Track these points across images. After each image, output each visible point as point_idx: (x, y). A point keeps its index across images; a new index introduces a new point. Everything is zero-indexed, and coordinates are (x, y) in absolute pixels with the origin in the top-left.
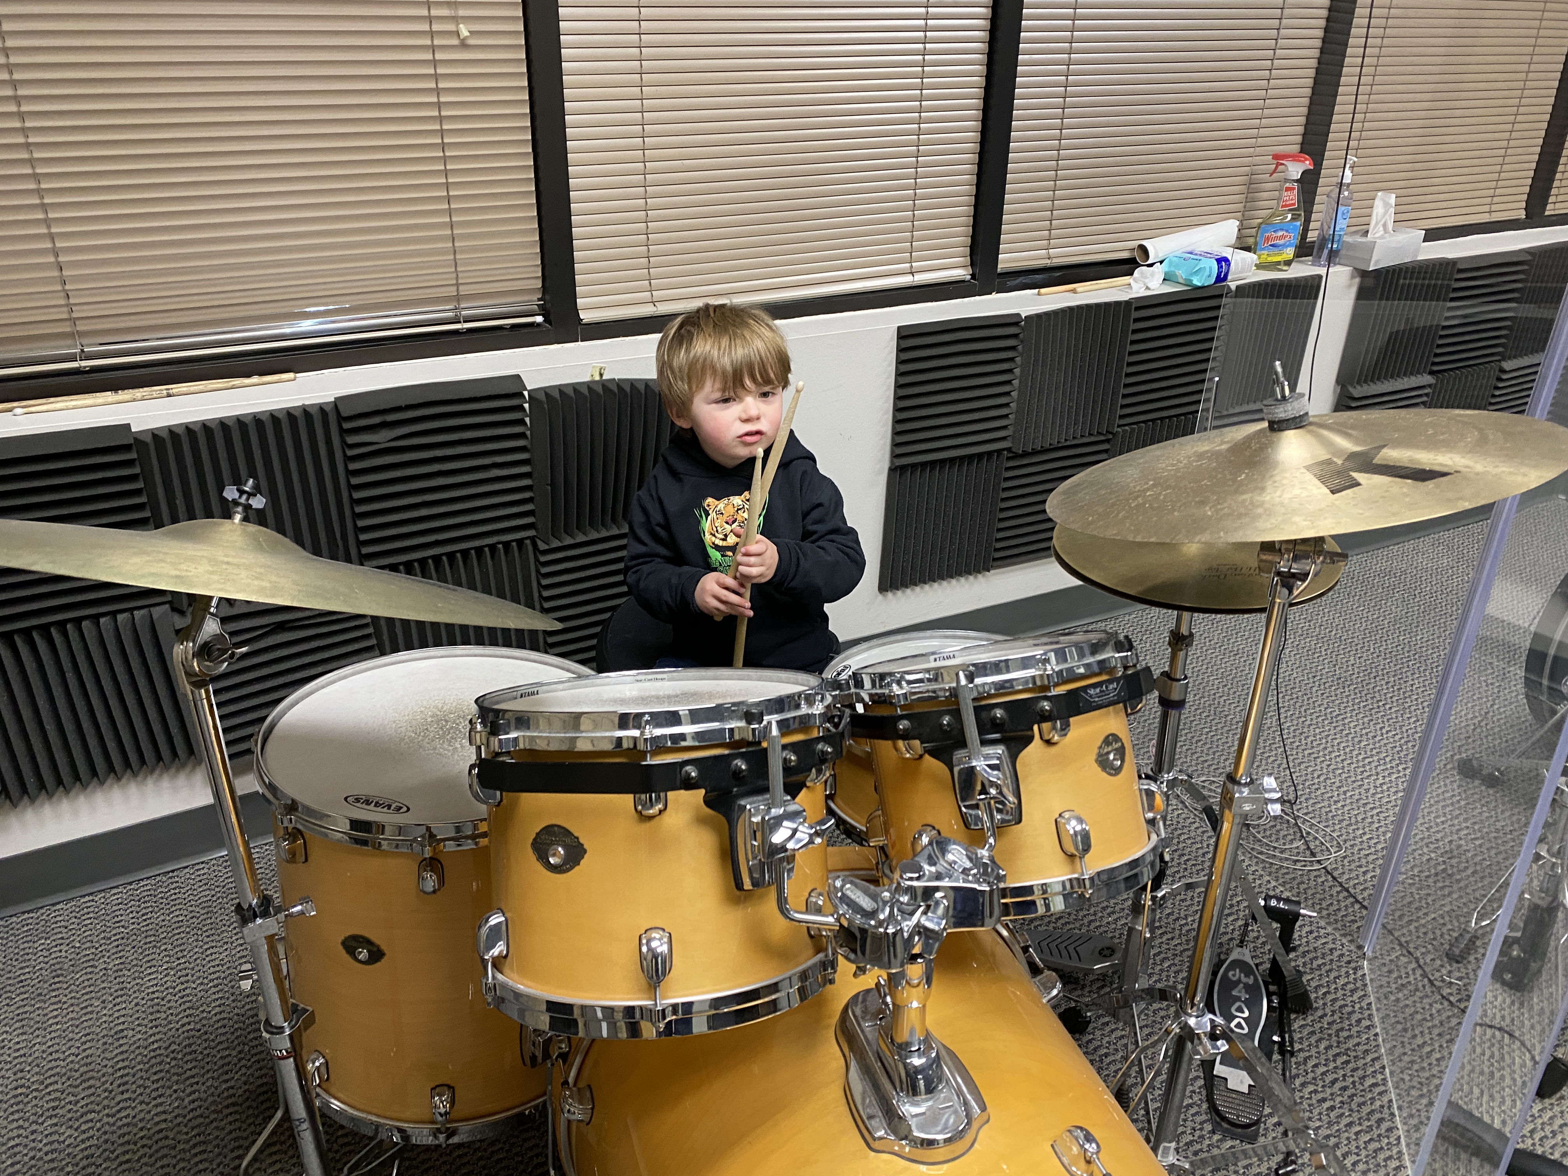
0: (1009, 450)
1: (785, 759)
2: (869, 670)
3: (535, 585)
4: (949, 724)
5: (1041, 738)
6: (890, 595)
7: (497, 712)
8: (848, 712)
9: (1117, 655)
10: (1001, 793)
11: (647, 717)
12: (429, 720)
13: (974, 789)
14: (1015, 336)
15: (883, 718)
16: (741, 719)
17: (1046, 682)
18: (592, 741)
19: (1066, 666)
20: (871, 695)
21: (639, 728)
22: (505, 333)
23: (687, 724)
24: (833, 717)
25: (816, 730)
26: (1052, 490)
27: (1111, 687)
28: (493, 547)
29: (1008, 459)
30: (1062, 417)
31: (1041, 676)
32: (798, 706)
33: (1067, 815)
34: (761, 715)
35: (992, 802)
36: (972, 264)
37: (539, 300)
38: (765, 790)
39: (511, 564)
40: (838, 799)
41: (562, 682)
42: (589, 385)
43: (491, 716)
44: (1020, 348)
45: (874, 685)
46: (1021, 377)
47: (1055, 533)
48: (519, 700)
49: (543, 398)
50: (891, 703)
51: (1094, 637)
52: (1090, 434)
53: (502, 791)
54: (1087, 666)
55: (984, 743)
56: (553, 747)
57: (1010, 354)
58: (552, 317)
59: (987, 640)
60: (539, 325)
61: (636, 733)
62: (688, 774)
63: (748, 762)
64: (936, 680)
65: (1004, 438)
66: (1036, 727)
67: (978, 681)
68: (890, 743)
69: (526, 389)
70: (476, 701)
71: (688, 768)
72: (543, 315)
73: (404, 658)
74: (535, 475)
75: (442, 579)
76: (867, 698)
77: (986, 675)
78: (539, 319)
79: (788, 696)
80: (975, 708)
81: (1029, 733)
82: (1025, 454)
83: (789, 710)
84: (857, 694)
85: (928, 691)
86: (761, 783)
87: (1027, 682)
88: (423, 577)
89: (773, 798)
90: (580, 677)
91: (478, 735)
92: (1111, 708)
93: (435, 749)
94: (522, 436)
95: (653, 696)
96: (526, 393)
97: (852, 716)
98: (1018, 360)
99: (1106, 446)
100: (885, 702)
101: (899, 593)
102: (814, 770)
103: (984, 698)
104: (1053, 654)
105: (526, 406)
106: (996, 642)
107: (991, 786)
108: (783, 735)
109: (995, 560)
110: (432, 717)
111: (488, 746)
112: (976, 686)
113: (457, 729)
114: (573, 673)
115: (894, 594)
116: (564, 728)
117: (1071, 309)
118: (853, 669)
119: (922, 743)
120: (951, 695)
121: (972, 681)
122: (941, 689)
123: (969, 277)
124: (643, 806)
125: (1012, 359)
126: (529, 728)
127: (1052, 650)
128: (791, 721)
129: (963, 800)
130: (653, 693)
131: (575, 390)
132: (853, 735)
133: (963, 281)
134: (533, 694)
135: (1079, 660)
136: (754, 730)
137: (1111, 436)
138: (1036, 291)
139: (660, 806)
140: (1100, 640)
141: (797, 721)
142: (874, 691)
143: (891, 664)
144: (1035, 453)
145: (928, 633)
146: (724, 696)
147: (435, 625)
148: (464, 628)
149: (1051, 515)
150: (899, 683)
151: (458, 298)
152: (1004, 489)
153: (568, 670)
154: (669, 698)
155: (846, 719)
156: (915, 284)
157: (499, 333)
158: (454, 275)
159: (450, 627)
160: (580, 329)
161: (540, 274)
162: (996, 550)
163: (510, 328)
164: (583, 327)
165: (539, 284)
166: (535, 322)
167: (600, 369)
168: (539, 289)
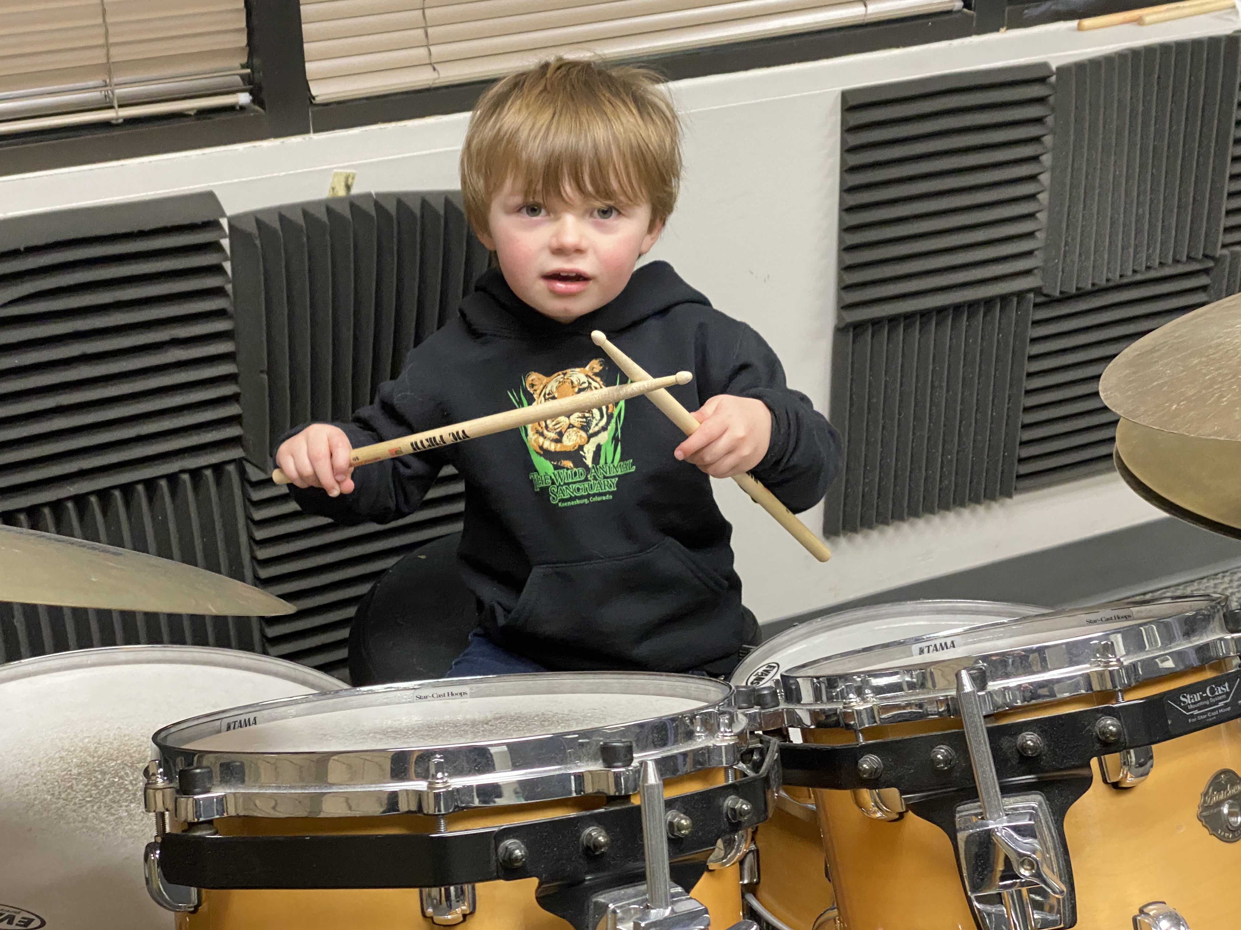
0: (1037, 291)
1: (671, 824)
2: (810, 672)
3: (243, 539)
4: (946, 761)
5: (1105, 781)
6: (843, 541)
7: (189, 755)
8: (775, 742)
9: (1228, 637)
10: (1038, 875)
11: (438, 759)
12: (75, 771)
13: (993, 871)
14: (1041, 100)
15: (833, 752)
16: (594, 758)
17: (1109, 686)
18: (347, 800)
19: (1143, 656)
20: (814, 714)
21: (425, 777)
22: (187, 123)
23: (504, 769)
24: (751, 752)
25: (722, 774)
26: (1110, 358)
27: (1220, 690)
28: (172, 478)
29: (1036, 305)
30: (1126, 234)
31: (1101, 674)
32: (690, 735)
33: (1152, 910)
34: (629, 750)
35: (1024, 890)
37: (243, 67)
38: (638, 877)
39: (203, 505)
40: (762, 892)
41: (296, 702)
42: (329, 207)
43: (180, 763)
44: (1050, 120)
45: (818, 697)
46: (1053, 169)
47: (1119, 432)
48: (225, 734)
49: (252, 229)
50: (848, 727)
51: (1188, 608)
52: (1176, 261)
53: (199, 887)
54: (1179, 656)
55: (1007, 790)
56: (283, 812)
57: (1033, 131)
58: (264, 95)
59: (1010, 615)
60: (243, 108)
61: (422, 785)
62: (509, 852)
63: (608, 831)
64: (923, 685)
65: (1027, 272)
66: (1094, 762)
67: (993, 685)
68: (848, 793)
69: (223, 215)
70: (155, 738)
71: (509, 843)
72: (251, 92)
73: (30, 668)
74: (240, 358)
75: (91, 535)
76: (807, 720)
77: (1007, 676)
78: (244, 98)
79: (674, 719)
80: (990, 731)
81: (1083, 772)
82: (1065, 298)
83: (676, 742)
84: (791, 713)
85: (909, 705)
86: (631, 865)
87: (1077, 686)
88: (59, 533)
89: (650, 890)
90: (324, 693)
91: (159, 795)
92: (1222, 726)
93: (85, 820)
94: (219, 292)
95: (447, 723)
96: (224, 222)
97: (783, 751)
98: (1048, 140)
99: (1203, 280)
100: (837, 724)
101: (859, 538)
102: (720, 842)
103: (1004, 715)
104: (1119, 636)
105: (225, 243)
106: (1025, 618)
107: (1022, 864)
108: (667, 783)
109: (1019, 477)
110: (79, 766)
111: (176, 811)
112: (990, 694)
113: (121, 786)
114: (312, 686)
115: (850, 540)
116: (302, 780)
117: (1135, 53)
118: (782, 670)
119: (902, 793)
120: (948, 710)
121: (983, 687)
122: (931, 701)
123: (959, 5)
124: (435, 907)
125: (1037, 140)
126: (243, 781)
127: (1117, 631)
128: (680, 760)
129: (975, 889)
130: (447, 718)
131: (305, 214)
132: (786, 782)
133: (949, 12)
134: (247, 723)
135: (1164, 646)
136: (617, 776)
137: (1211, 264)
138: (1074, 23)
139: (465, 908)
140: (1198, 612)
141: (689, 760)
142: (818, 707)
143: (846, 660)
144: (1081, 295)
145: (909, 606)
146: (564, 720)
147: (79, 613)
148: (128, 616)
149: (1106, 403)
150: (859, 692)
151: (109, 68)
152: (1032, 358)
153: (304, 683)
154: (474, 725)
155: (772, 755)
156: (868, 19)
157: (176, 124)
158: (102, 31)
159: (104, 615)
160: (312, 112)
161: (243, 24)
162: (1021, 460)
163: (196, 114)
164: (316, 109)
165: (242, 40)
166: (237, 104)
167: (347, 178)
168: (242, 49)
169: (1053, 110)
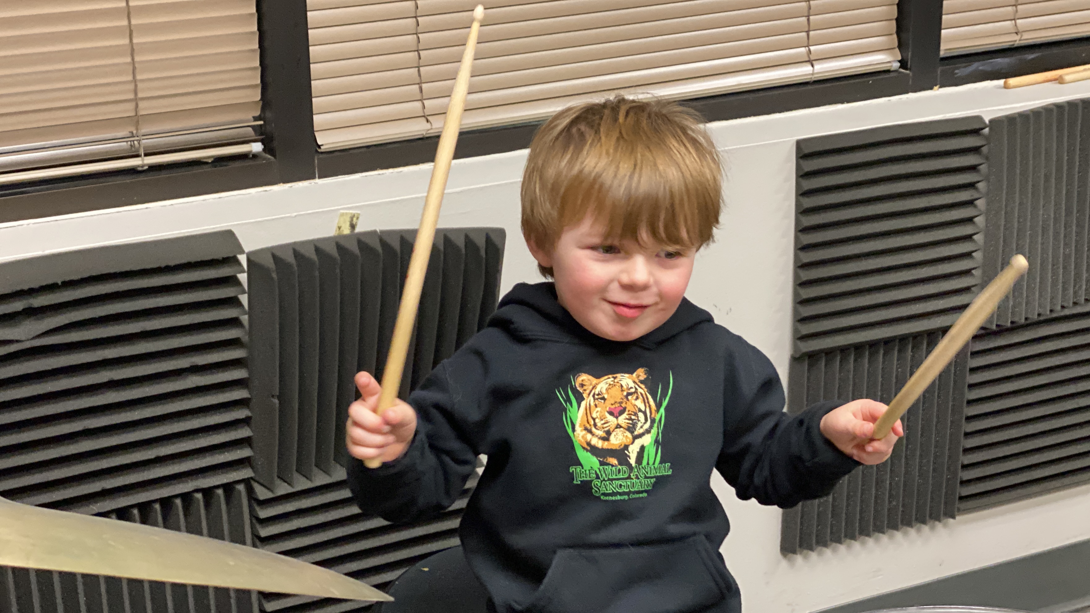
6: (799, 559)
14: (975, 150)
22: (206, 169)
28: (186, 497)
29: (976, 337)
36: (901, 46)
37: (256, 119)
39: (214, 522)
42: (337, 243)
44: (983, 168)
49: (270, 263)
57: (968, 178)
58: (275, 144)
60: (255, 156)
69: (242, 252)
72: (263, 141)
74: (252, 383)
78: (257, 147)
82: (1002, 330)
94: (234, 322)
96: (243, 259)
98: (982, 186)
101: (813, 556)
105: (243, 277)
109: (961, 498)
115: (806, 557)
117: (1059, 107)
123: (896, 65)
125: (971, 185)
131: (317, 249)
133: (888, 71)
138: (1001, 82)
144: (1029, 325)
151: (136, 120)
156: (816, 77)
157: (196, 170)
158: (132, 87)
160: (318, 159)
161: (259, 81)
162: (963, 483)
163: (213, 162)
164: (321, 156)
165: (257, 95)
166: (250, 152)
167: (352, 218)
168: (256, 102)
169: (987, 158)
